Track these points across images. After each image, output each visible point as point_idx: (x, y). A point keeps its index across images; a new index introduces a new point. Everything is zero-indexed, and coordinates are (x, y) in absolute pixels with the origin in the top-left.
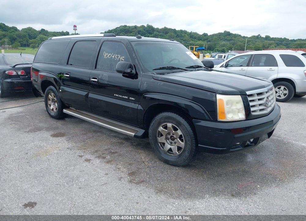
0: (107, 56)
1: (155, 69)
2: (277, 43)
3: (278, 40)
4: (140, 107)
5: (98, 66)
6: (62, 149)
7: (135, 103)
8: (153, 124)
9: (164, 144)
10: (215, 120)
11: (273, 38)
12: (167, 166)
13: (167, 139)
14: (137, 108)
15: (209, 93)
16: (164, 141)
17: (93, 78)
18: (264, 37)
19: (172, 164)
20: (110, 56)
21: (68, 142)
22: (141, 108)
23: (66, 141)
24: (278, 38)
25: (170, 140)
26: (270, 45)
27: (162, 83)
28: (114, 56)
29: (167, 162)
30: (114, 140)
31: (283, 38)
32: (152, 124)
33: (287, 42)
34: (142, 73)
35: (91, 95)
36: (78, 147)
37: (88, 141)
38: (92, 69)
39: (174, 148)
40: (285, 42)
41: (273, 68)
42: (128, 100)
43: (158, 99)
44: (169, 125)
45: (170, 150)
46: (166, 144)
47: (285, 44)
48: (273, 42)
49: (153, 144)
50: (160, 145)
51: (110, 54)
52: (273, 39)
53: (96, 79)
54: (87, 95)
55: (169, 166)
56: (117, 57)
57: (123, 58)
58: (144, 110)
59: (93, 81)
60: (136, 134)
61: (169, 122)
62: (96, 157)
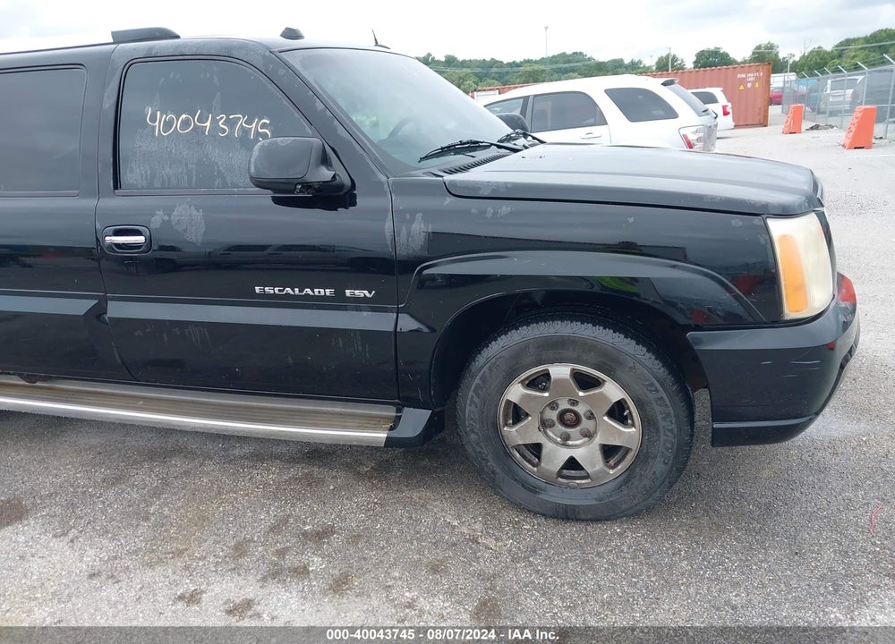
0: (168, 125)
1: (427, 157)
2: (477, 75)
3: (478, 67)
4: (407, 323)
5: (127, 177)
6: (67, 586)
7: (374, 310)
8: (483, 379)
9: (536, 449)
10: (773, 317)
11: (464, 61)
12: (572, 530)
13: (545, 425)
14: (391, 329)
15: (737, 221)
16: (537, 437)
17: (118, 233)
18: (443, 59)
19: (590, 516)
20: (186, 123)
21: (67, 539)
22: (414, 325)
23: (55, 536)
24: (477, 61)
25: (560, 428)
26: (464, 80)
27: (505, 208)
28: (208, 124)
29: (567, 515)
30: (272, 474)
31: (488, 59)
32: (477, 380)
33: (499, 70)
34: (383, 178)
35: (118, 310)
36: (135, 553)
37: (161, 507)
38: (98, 194)
39: (588, 453)
40: (494, 70)
41: (596, 130)
42: (339, 303)
43: (504, 278)
44: (560, 371)
45: (572, 464)
46: (548, 447)
47: (497, 76)
48: (469, 71)
49: (489, 458)
50: (518, 455)
51: (184, 116)
52: (464, 64)
53: (138, 233)
54: (98, 313)
55: (583, 525)
56: (231, 123)
57: (264, 126)
58: (433, 330)
59: (118, 246)
60: (395, 434)
61: (561, 361)
62: (264, 579)
